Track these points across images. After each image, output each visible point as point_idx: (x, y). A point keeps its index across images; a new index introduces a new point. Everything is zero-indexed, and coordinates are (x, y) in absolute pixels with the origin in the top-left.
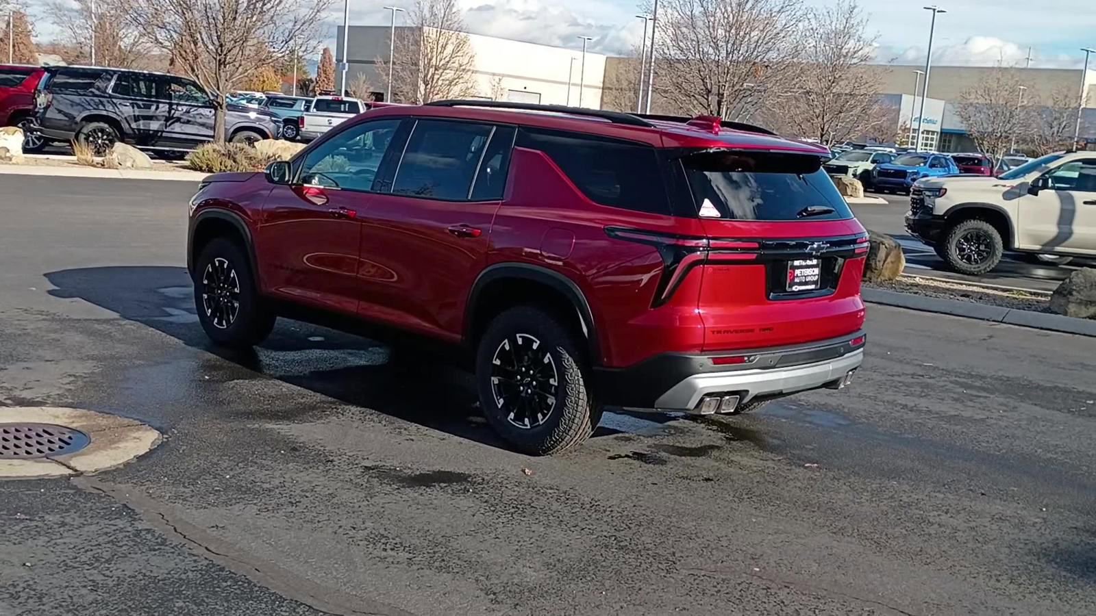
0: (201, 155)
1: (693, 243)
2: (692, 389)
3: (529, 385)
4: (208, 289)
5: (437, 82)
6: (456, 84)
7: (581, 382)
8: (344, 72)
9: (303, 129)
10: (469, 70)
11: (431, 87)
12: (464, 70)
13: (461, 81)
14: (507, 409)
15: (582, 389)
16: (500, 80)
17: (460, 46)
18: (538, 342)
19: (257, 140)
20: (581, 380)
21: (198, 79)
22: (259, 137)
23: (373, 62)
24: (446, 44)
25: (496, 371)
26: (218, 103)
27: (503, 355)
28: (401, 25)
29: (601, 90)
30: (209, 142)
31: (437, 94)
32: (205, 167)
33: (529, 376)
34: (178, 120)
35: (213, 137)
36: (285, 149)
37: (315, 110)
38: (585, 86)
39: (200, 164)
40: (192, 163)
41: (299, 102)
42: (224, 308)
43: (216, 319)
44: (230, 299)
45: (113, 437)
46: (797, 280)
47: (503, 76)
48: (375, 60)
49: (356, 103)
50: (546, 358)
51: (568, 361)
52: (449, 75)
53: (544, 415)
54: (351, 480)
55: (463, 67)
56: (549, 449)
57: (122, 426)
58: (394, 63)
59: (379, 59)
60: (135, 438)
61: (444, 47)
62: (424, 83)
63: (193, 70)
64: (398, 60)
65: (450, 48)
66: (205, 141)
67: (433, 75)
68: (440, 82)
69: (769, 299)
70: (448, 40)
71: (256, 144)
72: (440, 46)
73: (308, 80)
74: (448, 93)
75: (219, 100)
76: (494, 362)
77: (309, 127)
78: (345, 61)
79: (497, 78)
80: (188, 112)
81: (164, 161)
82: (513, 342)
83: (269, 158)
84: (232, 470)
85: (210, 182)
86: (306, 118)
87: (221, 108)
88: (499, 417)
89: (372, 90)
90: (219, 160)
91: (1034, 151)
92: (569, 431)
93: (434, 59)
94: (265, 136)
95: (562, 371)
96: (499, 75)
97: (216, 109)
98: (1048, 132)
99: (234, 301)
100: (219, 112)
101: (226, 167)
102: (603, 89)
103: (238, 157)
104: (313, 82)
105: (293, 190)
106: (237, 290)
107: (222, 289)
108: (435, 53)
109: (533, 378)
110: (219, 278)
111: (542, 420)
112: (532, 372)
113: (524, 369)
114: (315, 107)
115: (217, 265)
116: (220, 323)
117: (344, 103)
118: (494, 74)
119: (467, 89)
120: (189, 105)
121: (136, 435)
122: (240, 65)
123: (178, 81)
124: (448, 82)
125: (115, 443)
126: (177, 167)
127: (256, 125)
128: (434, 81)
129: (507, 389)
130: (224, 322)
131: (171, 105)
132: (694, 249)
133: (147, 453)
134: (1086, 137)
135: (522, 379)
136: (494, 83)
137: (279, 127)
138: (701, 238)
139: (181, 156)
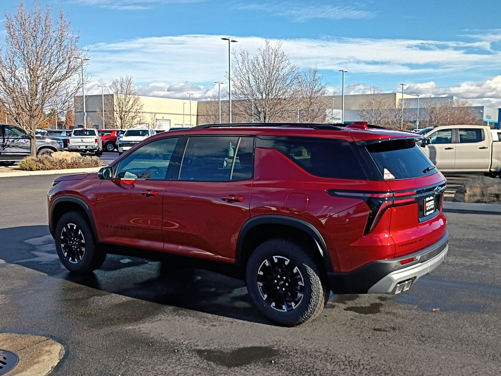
0: (26, 162)
1: (383, 196)
2: (391, 280)
3: (284, 285)
4: (64, 241)
5: (126, 118)
6: (135, 118)
7: (320, 283)
8: (85, 117)
9: (69, 145)
10: (140, 112)
11: (124, 121)
12: (138, 112)
13: (138, 117)
14: (269, 301)
15: (321, 287)
16: (155, 115)
17: (135, 101)
18: (289, 261)
19: (53, 153)
20: (320, 281)
21: (20, 125)
22: (53, 151)
23: (96, 112)
24: (129, 101)
25: (260, 278)
26: (32, 136)
27: (264, 268)
28: (107, 94)
29: (196, 116)
30: (29, 155)
31: (126, 124)
32: (28, 168)
33: (283, 280)
34: (9, 146)
35: (30, 153)
36: (67, 156)
37: (74, 135)
38: (192, 115)
39: (26, 167)
40: (21, 166)
41: (63, 132)
42: (75, 251)
43: (71, 258)
44: (79, 246)
45: (32, 353)
46: (427, 209)
47: (156, 113)
48: (96, 110)
49: (94, 131)
50: (295, 269)
51: (311, 271)
52: (132, 114)
53: (296, 303)
54: (198, 365)
55: (138, 111)
56: (300, 323)
57: (35, 343)
58: (105, 111)
59: (98, 110)
60: (47, 352)
61: (128, 102)
62: (120, 118)
63: (17, 121)
64: (107, 109)
65: (131, 103)
66: (27, 155)
67: (124, 115)
68: (128, 118)
69: (420, 222)
70: (130, 99)
71: (52, 154)
72: (126, 102)
73: (62, 122)
74: (132, 123)
75: (31, 135)
76: (259, 273)
77: (72, 144)
78: (85, 112)
79: (153, 114)
80: (13, 141)
81: (4, 167)
82: (271, 260)
83: (60, 161)
84: (119, 369)
85: (60, 181)
86: (71, 140)
87: (33, 138)
88: (265, 306)
89: (93, 124)
90: (36, 164)
91: (390, 128)
92: (313, 312)
93: (124, 108)
94: (55, 150)
95: (307, 278)
96: (154, 113)
97: (30, 139)
98: (395, 120)
99: (81, 247)
100: (32, 140)
101: (39, 167)
102: (197, 115)
103: (45, 162)
104: (64, 122)
105: (114, 182)
106: (83, 241)
107: (73, 241)
108: (124, 105)
109: (286, 281)
110: (71, 235)
111: (295, 306)
112: (284, 278)
113: (279, 276)
114: (74, 134)
115: (69, 228)
116: (73, 260)
117: (87, 131)
118: (152, 113)
119: (141, 120)
120: (14, 138)
121: (47, 348)
122: (41, 117)
123: (7, 127)
124: (131, 118)
125: (36, 357)
126: (13, 169)
127: (50, 145)
128: (125, 118)
129: (268, 288)
130: (76, 259)
131: (4, 139)
132: (383, 199)
133: (58, 363)
134: (410, 120)
135: (278, 282)
136: (152, 116)
137: (61, 145)
138: (386, 192)
139: (12, 164)
